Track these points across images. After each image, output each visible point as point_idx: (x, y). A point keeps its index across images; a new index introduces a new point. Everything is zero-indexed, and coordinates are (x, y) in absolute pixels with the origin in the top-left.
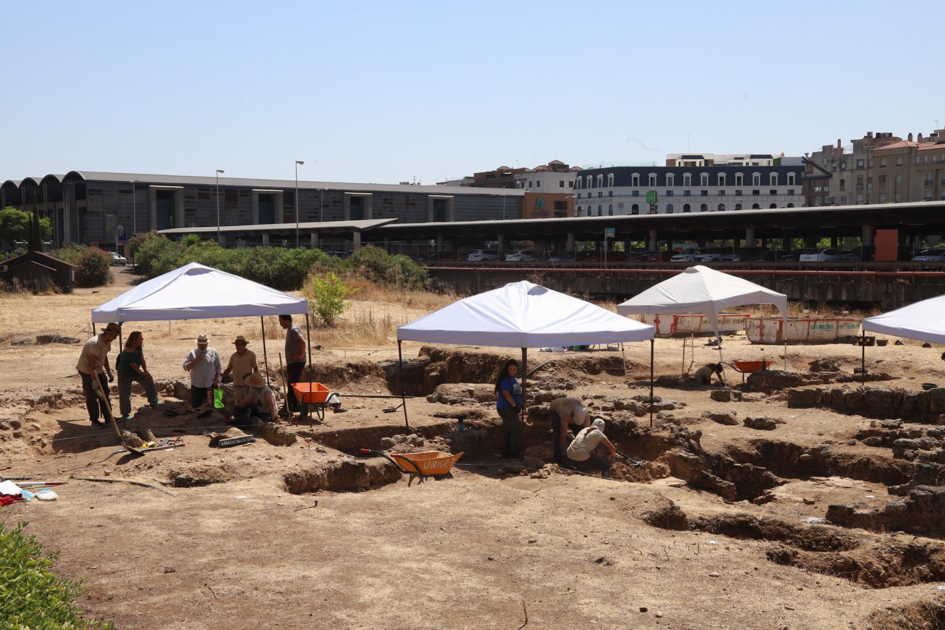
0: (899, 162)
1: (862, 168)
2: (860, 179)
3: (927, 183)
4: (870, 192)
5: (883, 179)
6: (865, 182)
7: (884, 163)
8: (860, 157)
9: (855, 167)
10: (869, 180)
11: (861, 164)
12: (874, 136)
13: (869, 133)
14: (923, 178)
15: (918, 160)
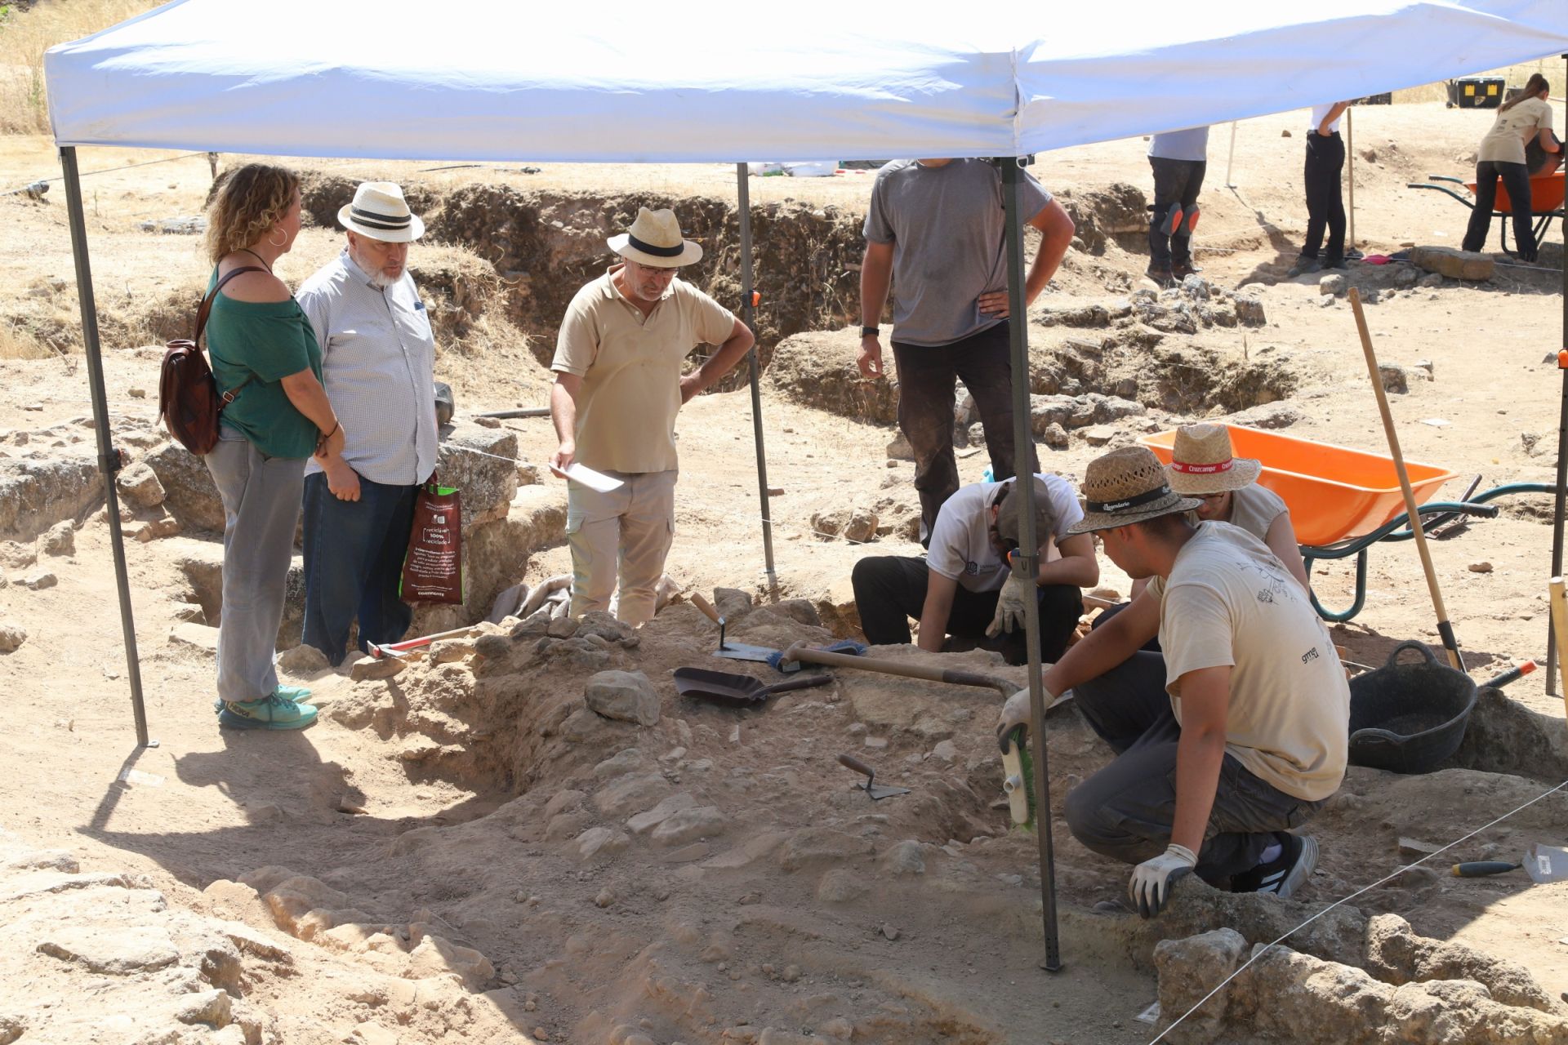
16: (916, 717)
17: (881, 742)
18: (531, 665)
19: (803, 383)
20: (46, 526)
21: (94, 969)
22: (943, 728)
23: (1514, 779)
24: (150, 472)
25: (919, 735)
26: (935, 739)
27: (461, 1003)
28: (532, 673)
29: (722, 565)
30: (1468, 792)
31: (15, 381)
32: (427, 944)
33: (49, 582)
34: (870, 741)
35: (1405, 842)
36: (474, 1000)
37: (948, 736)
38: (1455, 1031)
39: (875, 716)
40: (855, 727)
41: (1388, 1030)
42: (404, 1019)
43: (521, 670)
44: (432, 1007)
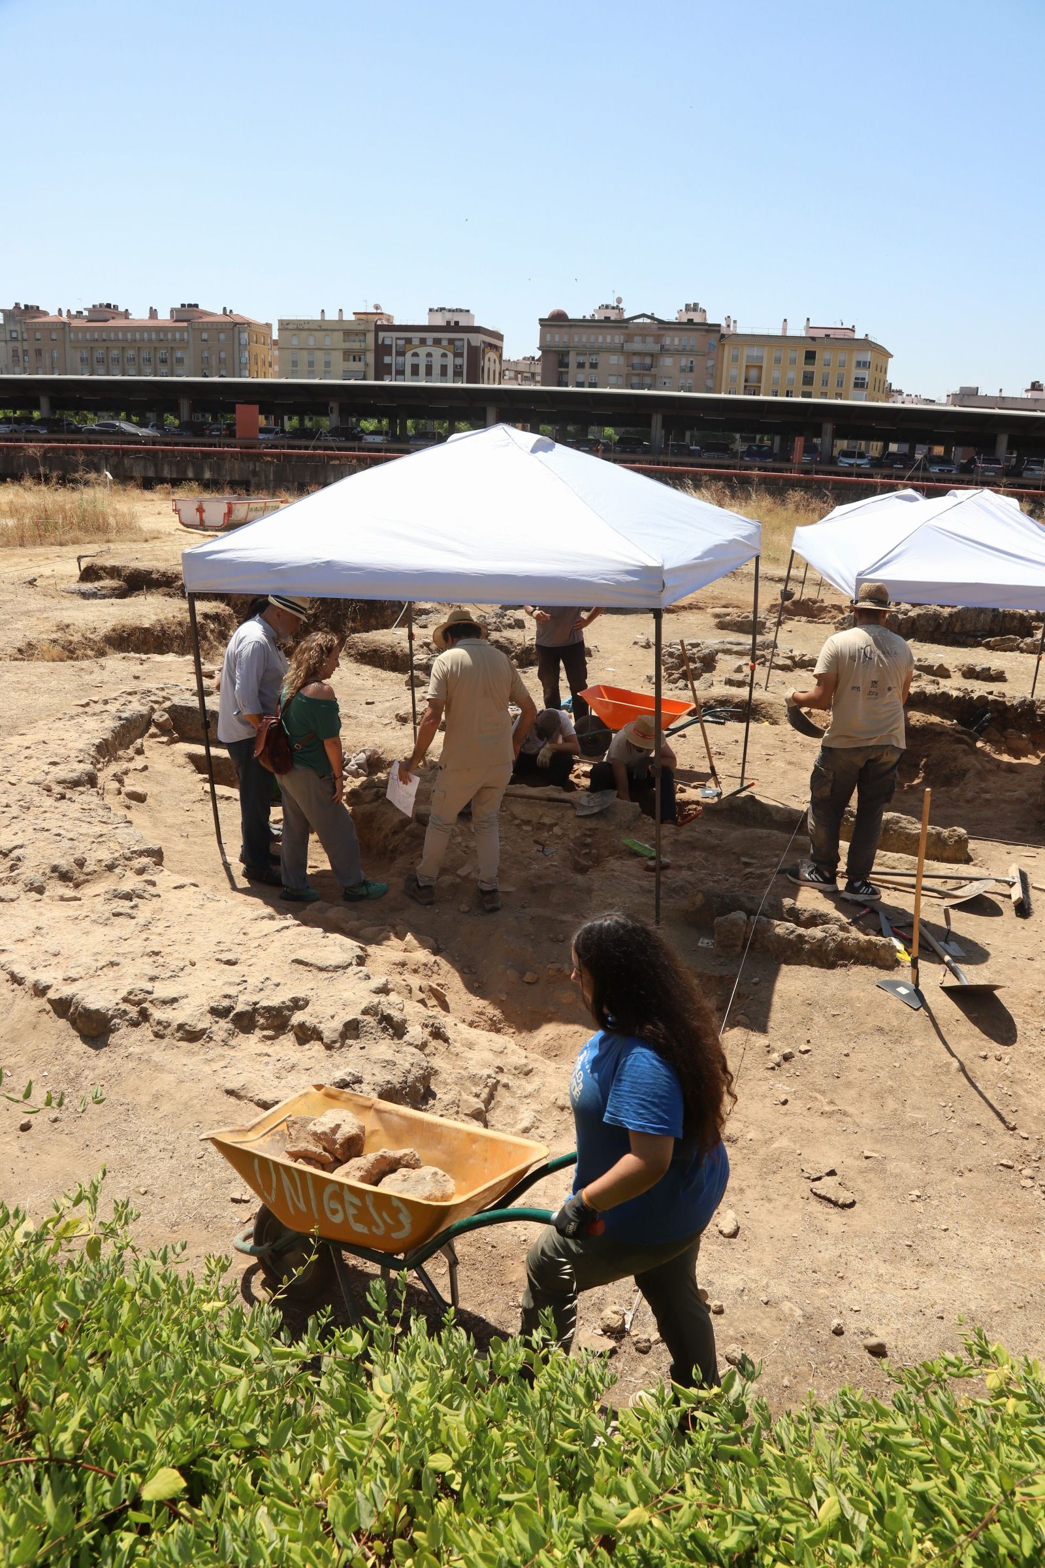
0: (54, 336)
1: (15, 339)
2: (15, 351)
3: (82, 360)
4: (26, 365)
5: (39, 352)
6: (20, 353)
7: (38, 336)
8: (12, 328)
9: (8, 338)
10: (25, 352)
11: (14, 335)
12: (23, 307)
13: (17, 304)
14: (79, 355)
15: (72, 336)
16: (541, 817)
17: (528, 828)
18: (373, 801)
19: (360, 654)
20: (132, 742)
21: (321, 969)
22: (553, 821)
23: (775, 832)
24: (167, 716)
25: (544, 824)
26: (552, 826)
27: (435, 962)
28: (375, 804)
29: (393, 742)
30: (760, 838)
31: (83, 673)
32: (409, 937)
33: (145, 768)
34: (525, 828)
35: (744, 859)
36: (438, 958)
37: (556, 824)
38: (832, 945)
39: (524, 817)
40: (517, 822)
41: (807, 946)
42: (415, 971)
43: (369, 803)
44: (425, 965)
